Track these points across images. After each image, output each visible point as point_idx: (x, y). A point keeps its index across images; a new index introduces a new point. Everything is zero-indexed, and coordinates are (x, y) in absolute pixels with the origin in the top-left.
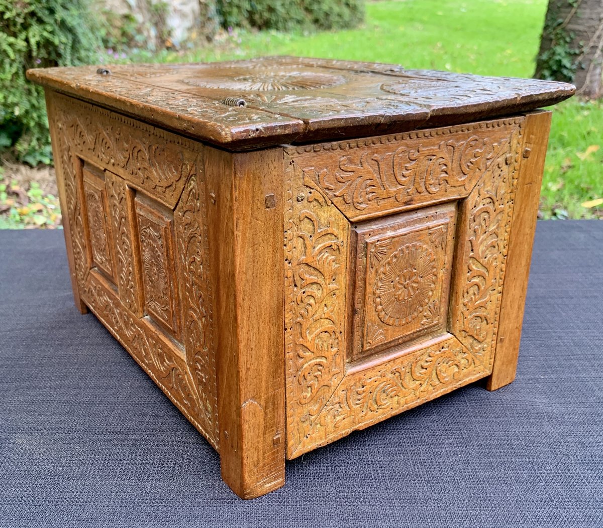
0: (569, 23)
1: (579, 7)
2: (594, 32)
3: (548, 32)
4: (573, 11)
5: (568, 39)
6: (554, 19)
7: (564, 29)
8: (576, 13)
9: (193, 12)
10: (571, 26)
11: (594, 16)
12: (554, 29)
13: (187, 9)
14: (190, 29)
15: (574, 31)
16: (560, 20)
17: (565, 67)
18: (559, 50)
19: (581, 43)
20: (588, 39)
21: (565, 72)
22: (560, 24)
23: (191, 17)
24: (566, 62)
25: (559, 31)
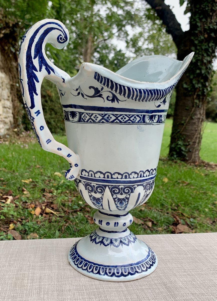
0: (183, 131)
1: (186, 125)
2: (194, 136)
3: (173, 135)
4: (184, 126)
5: (183, 139)
6: (176, 130)
7: (181, 134)
8: (185, 127)
9: (10, 122)
10: (183, 133)
11: (193, 129)
12: (177, 134)
13: (7, 120)
14: (8, 130)
15: (185, 135)
16: (179, 130)
17: (182, 150)
18: (180, 142)
19: (189, 140)
20: (192, 139)
21: (183, 153)
22: (179, 132)
23: (9, 123)
24: (183, 148)
25: (178, 134)
